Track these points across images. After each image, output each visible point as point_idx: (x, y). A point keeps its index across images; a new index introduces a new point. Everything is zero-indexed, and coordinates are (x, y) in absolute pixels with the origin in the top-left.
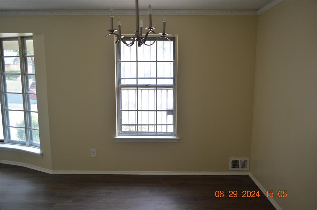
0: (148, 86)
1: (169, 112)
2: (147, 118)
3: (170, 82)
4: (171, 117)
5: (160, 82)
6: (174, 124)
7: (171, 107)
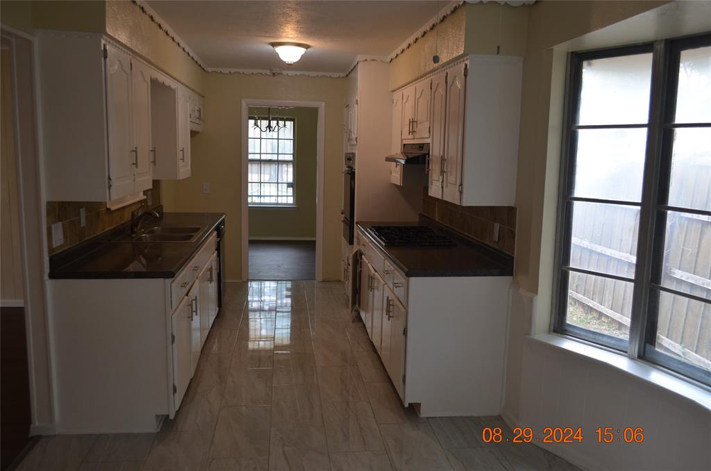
0: (270, 161)
1: (289, 185)
2: (269, 190)
3: (290, 158)
4: (290, 190)
5: (281, 158)
6: (293, 196)
7: (291, 180)
